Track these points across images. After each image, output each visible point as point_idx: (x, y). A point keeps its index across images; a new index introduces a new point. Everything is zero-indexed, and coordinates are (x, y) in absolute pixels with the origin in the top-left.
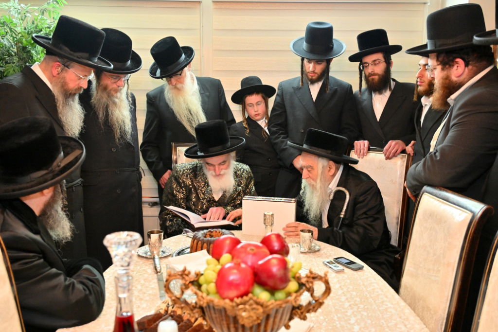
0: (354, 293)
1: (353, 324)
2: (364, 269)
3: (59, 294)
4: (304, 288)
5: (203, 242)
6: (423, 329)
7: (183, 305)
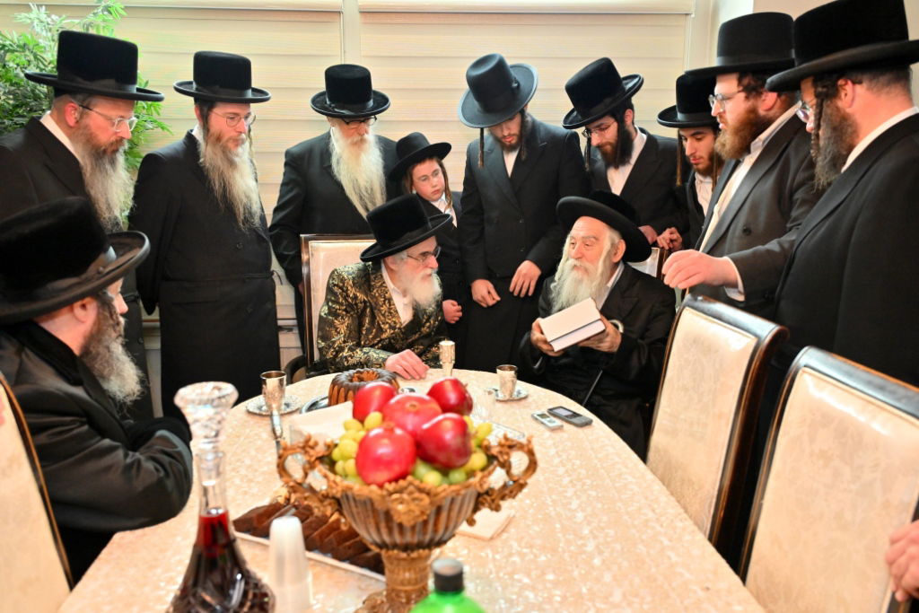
0: (578, 462)
1: (575, 510)
2: (594, 423)
3: (115, 478)
4: (495, 463)
5: (348, 389)
6: (680, 514)
7: (307, 494)
